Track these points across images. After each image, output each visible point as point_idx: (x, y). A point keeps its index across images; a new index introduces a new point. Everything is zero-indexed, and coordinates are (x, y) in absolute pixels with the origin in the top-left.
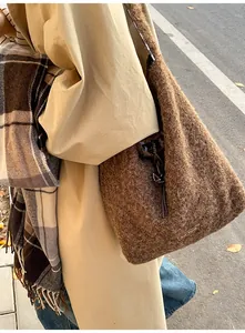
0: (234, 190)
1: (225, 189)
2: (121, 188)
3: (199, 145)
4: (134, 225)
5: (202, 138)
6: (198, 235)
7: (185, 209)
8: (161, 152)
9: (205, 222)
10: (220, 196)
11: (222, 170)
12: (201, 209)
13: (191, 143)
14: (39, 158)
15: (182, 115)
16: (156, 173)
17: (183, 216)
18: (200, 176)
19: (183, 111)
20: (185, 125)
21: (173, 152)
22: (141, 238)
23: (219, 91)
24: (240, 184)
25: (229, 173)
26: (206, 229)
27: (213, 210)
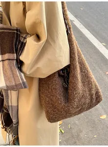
0: (97, 93)
1: (94, 92)
2: (49, 88)
3: (84, 72)
4: (53, 105)
5: (86, 69)
6: (80, 112)
7: (76, 100)
8: (68, 74)
9: (84, 106)
10: (91, 95)
11: (93, 84)
12: (83, 100)
13: (81, 71)
14: (21, 75)
15: (79, 59)
16: (65, 82)
17: (75, 103)
18: (84, 85)
19: (79, 56)
20: (80, 63)
21: (74, 74)
22: (55, 111)
23: (95, 47)
24: (100, 91)
25: (96, 86)
26: (84, 109)
27: (88, 101)
